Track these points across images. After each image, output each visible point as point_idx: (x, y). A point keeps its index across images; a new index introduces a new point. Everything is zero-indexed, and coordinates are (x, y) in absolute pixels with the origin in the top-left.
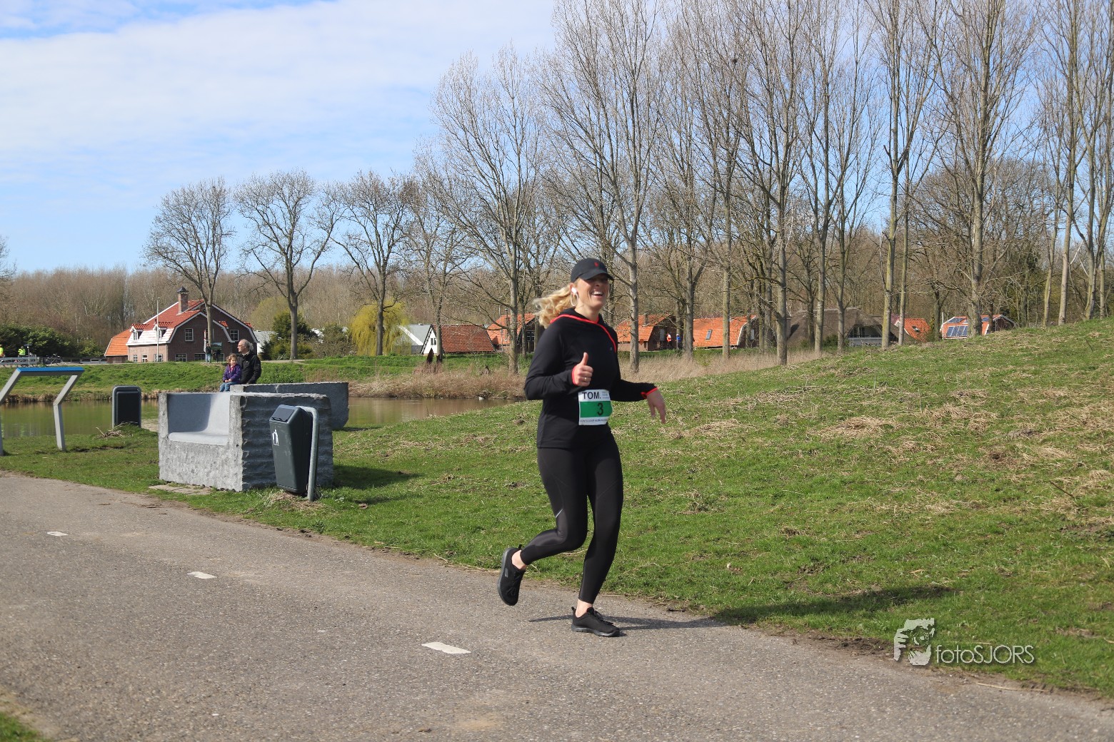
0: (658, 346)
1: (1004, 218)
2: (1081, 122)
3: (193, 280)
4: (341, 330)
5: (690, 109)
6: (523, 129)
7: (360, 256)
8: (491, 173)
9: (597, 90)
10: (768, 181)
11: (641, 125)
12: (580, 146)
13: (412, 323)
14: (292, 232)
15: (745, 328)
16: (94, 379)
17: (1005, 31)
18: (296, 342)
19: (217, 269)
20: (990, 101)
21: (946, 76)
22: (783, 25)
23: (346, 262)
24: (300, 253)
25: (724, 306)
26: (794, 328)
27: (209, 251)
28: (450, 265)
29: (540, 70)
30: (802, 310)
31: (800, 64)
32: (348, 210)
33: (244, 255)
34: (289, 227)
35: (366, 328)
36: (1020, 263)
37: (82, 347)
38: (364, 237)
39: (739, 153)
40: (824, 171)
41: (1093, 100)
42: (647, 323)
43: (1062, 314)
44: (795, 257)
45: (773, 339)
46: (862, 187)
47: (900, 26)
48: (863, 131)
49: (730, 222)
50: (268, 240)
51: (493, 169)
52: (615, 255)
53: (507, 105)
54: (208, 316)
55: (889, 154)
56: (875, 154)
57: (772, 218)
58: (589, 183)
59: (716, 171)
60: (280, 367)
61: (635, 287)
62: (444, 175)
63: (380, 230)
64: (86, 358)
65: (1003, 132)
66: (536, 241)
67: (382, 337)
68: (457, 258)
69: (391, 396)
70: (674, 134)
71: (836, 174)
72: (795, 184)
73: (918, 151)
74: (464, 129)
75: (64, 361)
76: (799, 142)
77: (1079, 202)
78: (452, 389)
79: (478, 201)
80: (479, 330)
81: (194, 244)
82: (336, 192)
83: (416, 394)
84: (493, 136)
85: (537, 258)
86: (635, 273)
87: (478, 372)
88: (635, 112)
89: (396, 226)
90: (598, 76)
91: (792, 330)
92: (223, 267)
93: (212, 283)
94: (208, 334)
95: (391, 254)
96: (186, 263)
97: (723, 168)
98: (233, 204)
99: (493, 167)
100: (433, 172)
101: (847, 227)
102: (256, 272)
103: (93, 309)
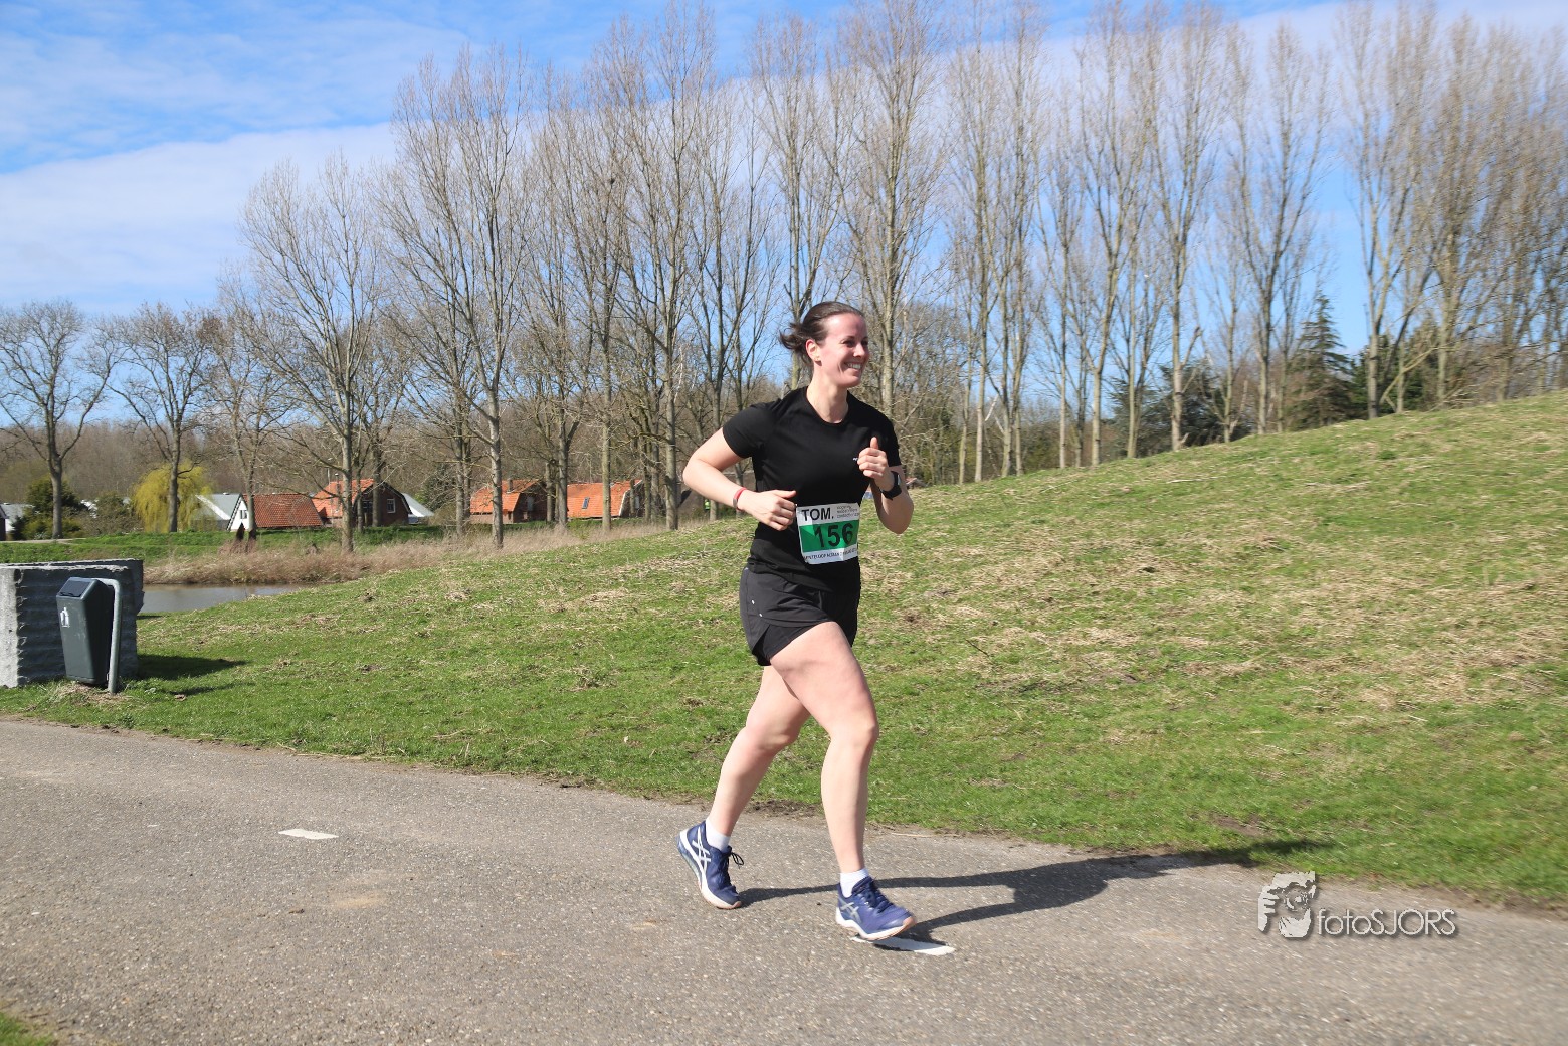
0: (525, 517)
1: (916, 369)
2: (991, 265)
4: (121, 502)
5: (560, 236)
6: (356, 254)
7: (146, 409)
8: (317, 306)
9: (449, 211)
10: (653, 323)
11: (502, 253)
12: (428, 277)
13: (216, 492)
14: (53, 379)
15: (628, 494)
17: (910, 161)
18: (60, 517)
20: (899, 238)
21: (850, 208)
22: (666, 141)
23: (129, 415)
24: (65, 404)
25: (604, 469)
28: (264, 419)
29: (376, 183)
31: (687, 188)
32: (130, 351)
34: (50, 372)
35: (155, 499)
36: (935, 419)
38: (155, 387)
39: (619, 288)
40: (717, 312)
41: (1004, 240)
42: (511, 489)
43: (978, 476)
44: (685, 412)
45: (663, 507)
46: (760, 331)
47: (799, 150)
48: (760, 266)
49: (608, 369)
50: (22, 387)
51: (319, 302)
52: (473, 408)
53: (337, 225)
55: (790, 294)
56: (773, 291)
57: (658, 365)
58: (440, 321)
59: (592, 309)
60: (40, 548)
61: (497, 446)
62: (255, 307)
63: (173, 377)
65: (912, 272)
66: (374, 391)
67: (176, 510)
68: (274, 411)
69: (190, 582)
70: (541, 263)
71: (730, 314)
72: (684, 325)
73: (822, 290)
74: (282, 253)
76: (688, 278)
77: (993, 352)
78: (268, 572)
79: (300, 341)
80: (303, 499)
82: (112, 328)
83: (223, 580)
84: (320, 262)
85: (375, 412)
86: (497, 429)
87: (303, 551)
88: (495, 237)
89: (193, 371)
90: (449, 194)
91: (683, 497)
95: (187, 406)
97: (600, 305)
99: (319, 300)
100: (242, 305)
101: (744, 377)
102: (6, 428)
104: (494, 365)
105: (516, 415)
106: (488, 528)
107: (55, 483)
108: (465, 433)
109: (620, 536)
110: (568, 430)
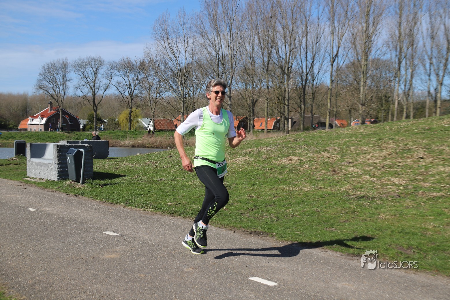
3: (54, 98)
4: (115, 120)
5: (254, 36)
6: (187, 42)
7: (122, 91)
9: (217, 28)
11: (234, 41)
12: (210, 49)
13: (144, 118)
14: (95, 81)
15: (275, 122)
16: (13, 138)
18: (96, 124)
19: (64, 95)
23: (117, 93)
24: (98, 89)
25: (266, 114)
26: (295, 122)
27: (61, 88)
28: (158, 95)
29: (194, 18)
30: (298, 115)
31: (296, 19)
32: (118, 72)
33: (75, 89)
34: (94, 78)
35: (125, 119)
37: (9, 125)
39: (272, 54)
40: (305, 61)
42: (237, 119)
44: (294, 95)
45: (284, 126)
46: (321, 68)
47: (335, 5)
49: (268, 81)
50: (85, 83)
53: (182, 32)
54: (60, 113)
55: (330, 55)
58: (214, 64)
59: (263, 60)
60: (89, 134)
61: (230, 105)
62: (156, 59)
63: (131, 81)
64: (11, 129)
66: (193, 86)
67: (131, 124)
68: (161, 92)
69: (134, 146)
70: (247, 45)
71: (310, 62)
73: (342, 54)
74: (164, 41)
75: (2, 130)
76: (296, 50)
78: (157, 144)
79: (170, 70)
80: (169, 121)
81: (55, 84)
82: (113, 65)
83: (143, 146)
85: (193, 93)
86: (230, 100)
87: (168, 138)
88: (232, 37)
89: (137, 79)
90: (217, 22)
91: (293, 123)
92: (67, 94)
93: (62, 100)
94: (60, 120)
95: (135, 90)
96: (52, 92)
97: (266, 59)
98: (71, 69)
99: (175, 57)
100: (152, 58)
101: (315, 83)
102: (80, 96)
103: (14, 110)
104: (231, 79)
105: (238, 95)
107: (94, 113)
109: (269, 136)
110: (254, 101)
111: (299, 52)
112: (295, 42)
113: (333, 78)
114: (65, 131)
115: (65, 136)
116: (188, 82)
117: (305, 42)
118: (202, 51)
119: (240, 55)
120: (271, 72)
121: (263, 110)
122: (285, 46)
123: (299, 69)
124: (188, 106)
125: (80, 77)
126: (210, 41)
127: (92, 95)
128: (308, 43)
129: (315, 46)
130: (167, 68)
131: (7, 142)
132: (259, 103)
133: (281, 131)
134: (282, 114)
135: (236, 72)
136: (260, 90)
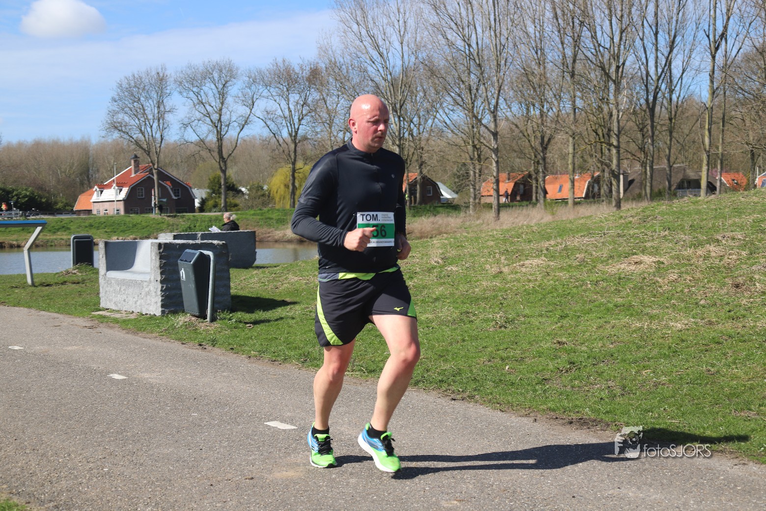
0: (518, 198)
3: (143, 148)
4: (262, 188)
6: (405, 22)
7: (276, 129)
8: (380, 58)
11: (501, 17)
12: (451, 35)
14: (221, 110)
15: (589, 182)
16: (65, 228)
18: (226, 198)
19: (162, 139)
23: (266, 133)
24: (228, 126)
25: (570, 167)
26: (632, 182)
27: (155, 125)
30: (638, 167)
32: (266, 91)
33: (183, 129)
34: (219, 105)
35: (282, 187)
37: (56, 203)
38: (282, 114)
39: (583, 40)
40: (654, 51)
42: (509, 179)
44: (630, 124)
45: (611, 191)
46: (688, 64)
48: (688, 17)
49: (575, 96)
50: (202, 115)
51: (381, 56)
52: (482, 126)
54: (155, 177)
55: (708, 37)
56: (697, 35)
58: (460, 66)
59: (563, 55)
60: (213, 218)
61: (496, 151)
62: (342, 60)
63: (292, 107)
64: (59, 212)
66: (418, 114)
67: (293, 193)
70: (529, 23)
71: (664, 52)
72: (631, 63)
73: (736, 32)
74: (358, 23)
75: (42, 214)
76: (634, 29)
79: (370, 83)
81: (143, 119)
82: (255, 76)
84: (381, 29)
85: (419, 129)
86: (496, 139)
88: (496, 7)
89: (304, 103)
91: (629, 184)
92: (166, 138)
93: (158, 151)
94: (155, 192)
95: (301, 126)
96: (137, 135)
97: (569, 52)
98: (174, 87)
99: (381, 55)
100: (333, 60)
101: (674, 97)
102: (193, 141)
103: (65, 172)
104: (495, 96)
105: (511, 129)
106: (489, 206)
107: (222, 175)
108: (476, 142)
109: (578, 213)
110: (546, 140)
111: (641, 34)
112: (630, 12)
113: (715, 85)
114: (164, 213)
115: (166, 222)
116: (408, 106)
117: (653, 10)
118: (436, 40)
119: (515, 45)
120: (581, 79)
121: (564, 157)
122: (611, 21)
123: (640, 68)
124: (408, 155)
125: (192, 104)
126: (452, 20)
127: (216, 139)
128: (659, 13)
129: (675, 19)
130: (365, 78)
131: (55, 237)
132: (556, 143)
133: (603, 201)
134: (606, 165)
135: (506, 83)
136: (558, 116)
